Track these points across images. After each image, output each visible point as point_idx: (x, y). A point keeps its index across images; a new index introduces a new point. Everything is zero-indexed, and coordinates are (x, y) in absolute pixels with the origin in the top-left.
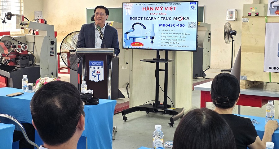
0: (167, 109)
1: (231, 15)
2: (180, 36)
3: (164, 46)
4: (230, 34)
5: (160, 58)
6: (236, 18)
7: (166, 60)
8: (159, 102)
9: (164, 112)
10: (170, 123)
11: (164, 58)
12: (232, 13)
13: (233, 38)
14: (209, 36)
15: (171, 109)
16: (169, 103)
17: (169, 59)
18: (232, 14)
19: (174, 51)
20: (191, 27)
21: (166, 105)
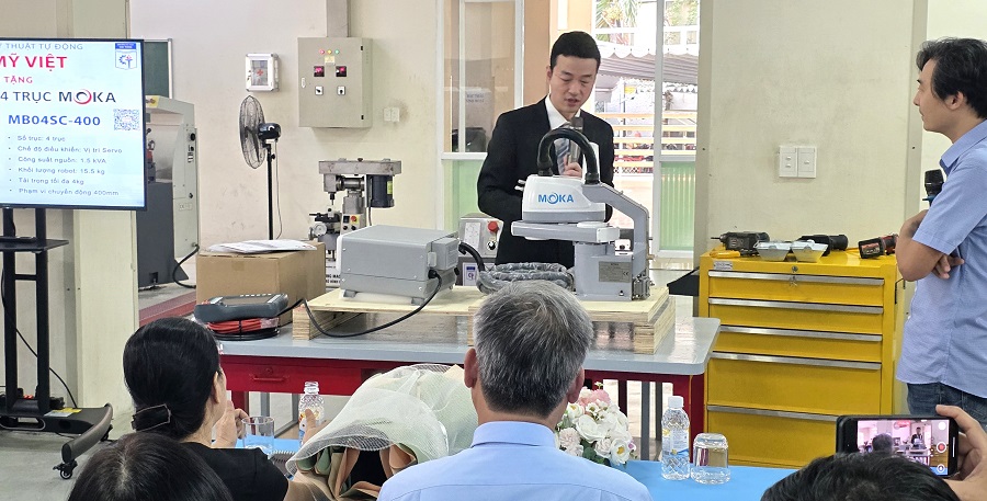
0: (52, 414)
1: (260, 73)
2: (85, 156)
3: (30, 192)
4: (260, 135)
5: (18, 236)
6: (276, 83)
7: (39, 244)
8: (21, 390)
9: (39, 425)
10: (62, 465)
11: (32, 234)
12: (262, 67)
13: (269, 150)
14: (192, 144)
15: (66, 413)
16: (56, 390)
17: (49, 236)
18: (263, 70)
19: (68, 209)
20: (124, 126)
21: (45, 401)
